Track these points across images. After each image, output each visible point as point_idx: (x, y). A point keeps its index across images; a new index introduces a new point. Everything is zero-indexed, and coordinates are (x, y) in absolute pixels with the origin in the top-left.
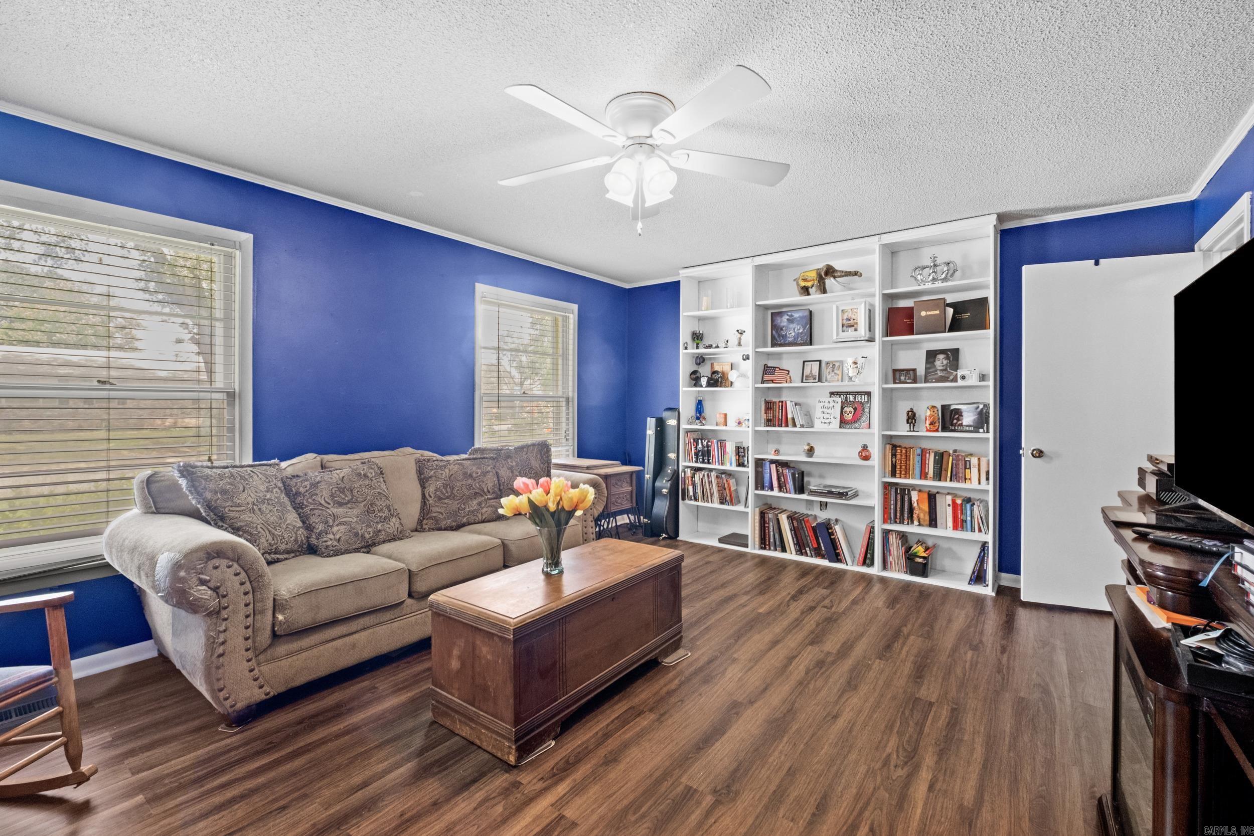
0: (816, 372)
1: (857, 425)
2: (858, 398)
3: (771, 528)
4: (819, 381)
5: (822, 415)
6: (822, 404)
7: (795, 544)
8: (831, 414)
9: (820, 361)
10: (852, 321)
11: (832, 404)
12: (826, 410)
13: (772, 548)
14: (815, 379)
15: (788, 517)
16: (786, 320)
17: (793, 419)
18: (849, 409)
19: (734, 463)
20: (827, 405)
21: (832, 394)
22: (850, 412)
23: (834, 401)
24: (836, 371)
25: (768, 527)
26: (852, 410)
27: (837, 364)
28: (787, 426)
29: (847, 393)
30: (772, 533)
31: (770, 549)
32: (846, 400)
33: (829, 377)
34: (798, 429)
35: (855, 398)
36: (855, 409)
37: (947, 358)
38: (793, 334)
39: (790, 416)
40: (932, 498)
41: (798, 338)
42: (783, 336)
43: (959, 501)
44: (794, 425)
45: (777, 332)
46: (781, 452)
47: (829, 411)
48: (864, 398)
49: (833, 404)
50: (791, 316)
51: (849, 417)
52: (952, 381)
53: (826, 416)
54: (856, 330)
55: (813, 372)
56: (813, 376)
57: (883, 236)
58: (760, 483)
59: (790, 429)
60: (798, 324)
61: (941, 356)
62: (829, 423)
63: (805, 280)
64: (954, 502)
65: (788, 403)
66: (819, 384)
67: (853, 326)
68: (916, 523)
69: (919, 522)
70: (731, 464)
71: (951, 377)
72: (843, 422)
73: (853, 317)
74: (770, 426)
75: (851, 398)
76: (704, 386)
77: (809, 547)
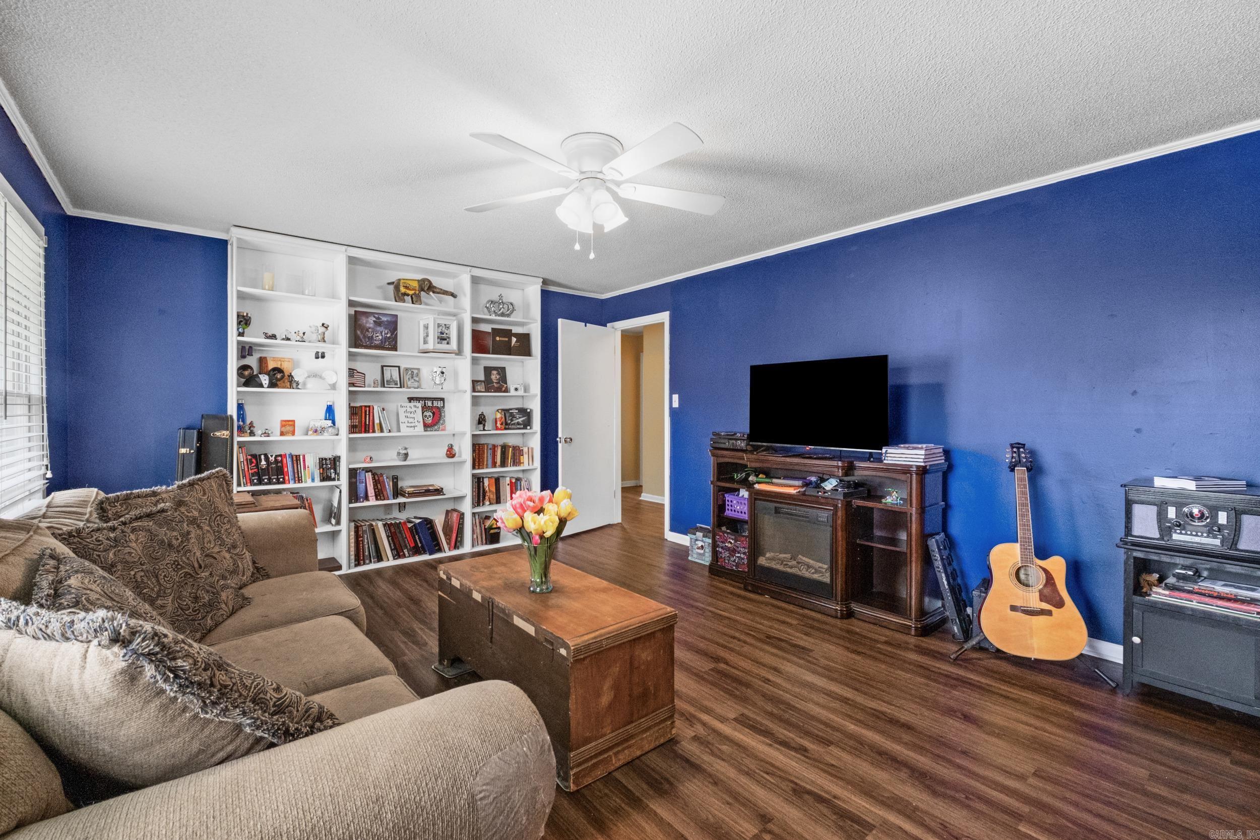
0: (396, 376)
1: (436, 427)
2: (435, 404)
3: (366, 541)
4: (401, 387)
5: (406, 420)
6: (404, 409)
7: (392, 550)
8: (414, 418)
9: (399, 367)
10: (445, 335)
11: (413, 409)
12: (409, 415)
13: (367, 562)
14: (396, 384)
15: (384, 525)
16: (372, 322)
17: (380, 424)
18: (428, 414)
19: (317, 478)
20: (409, 409)
21: (411, 399)
22: (430, 416)
23: (415, 406)
24: (415, 378)
25: (362, 541)
26: (431, 415)
27: (415, 372)
28: (374, 432)
29: (425, 399)
30: (366, 546)
31: (364, 564)
32: (425, 405)
33: (409, 383)
34: (385, 434)
35: (433, 404)
36: (434, 414)
37: (499, 374)
38: (380, 337)
39: (377, 421)
40: (497, 481)
41: (385, 342)
42: (369, 338)
43: (514, 481)
44: (382, 431)
45: (362, 332)
46: (374, 458)
47: (412, 415)
48: (440, 404)
49: (415, 409)
50: (379, 318)
51: (429, 421)
52: (504, 392)
53: (411, 420)
54: (448, 343)
55: (394, 377)
56: (394, 381)
57: (473, 268)
58: (354, 496)
59: (377, 434)
60: (386, 328)
61: (495, 372)
62: (414, 427)
63: (406, 287)
64: (511, 482)
65: (375, 408)
66: (400, 389)
67: (445, 339)
68: (487, 503)
69: (490, 501)
70: (313, 480)
71: (504, 389)
72: (426, 426)
73: (446, 331)
74: (356, 433)
75: (429, 404)
76: (266, 386)
77: (406, 547)
